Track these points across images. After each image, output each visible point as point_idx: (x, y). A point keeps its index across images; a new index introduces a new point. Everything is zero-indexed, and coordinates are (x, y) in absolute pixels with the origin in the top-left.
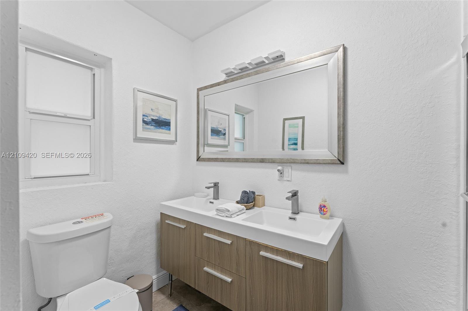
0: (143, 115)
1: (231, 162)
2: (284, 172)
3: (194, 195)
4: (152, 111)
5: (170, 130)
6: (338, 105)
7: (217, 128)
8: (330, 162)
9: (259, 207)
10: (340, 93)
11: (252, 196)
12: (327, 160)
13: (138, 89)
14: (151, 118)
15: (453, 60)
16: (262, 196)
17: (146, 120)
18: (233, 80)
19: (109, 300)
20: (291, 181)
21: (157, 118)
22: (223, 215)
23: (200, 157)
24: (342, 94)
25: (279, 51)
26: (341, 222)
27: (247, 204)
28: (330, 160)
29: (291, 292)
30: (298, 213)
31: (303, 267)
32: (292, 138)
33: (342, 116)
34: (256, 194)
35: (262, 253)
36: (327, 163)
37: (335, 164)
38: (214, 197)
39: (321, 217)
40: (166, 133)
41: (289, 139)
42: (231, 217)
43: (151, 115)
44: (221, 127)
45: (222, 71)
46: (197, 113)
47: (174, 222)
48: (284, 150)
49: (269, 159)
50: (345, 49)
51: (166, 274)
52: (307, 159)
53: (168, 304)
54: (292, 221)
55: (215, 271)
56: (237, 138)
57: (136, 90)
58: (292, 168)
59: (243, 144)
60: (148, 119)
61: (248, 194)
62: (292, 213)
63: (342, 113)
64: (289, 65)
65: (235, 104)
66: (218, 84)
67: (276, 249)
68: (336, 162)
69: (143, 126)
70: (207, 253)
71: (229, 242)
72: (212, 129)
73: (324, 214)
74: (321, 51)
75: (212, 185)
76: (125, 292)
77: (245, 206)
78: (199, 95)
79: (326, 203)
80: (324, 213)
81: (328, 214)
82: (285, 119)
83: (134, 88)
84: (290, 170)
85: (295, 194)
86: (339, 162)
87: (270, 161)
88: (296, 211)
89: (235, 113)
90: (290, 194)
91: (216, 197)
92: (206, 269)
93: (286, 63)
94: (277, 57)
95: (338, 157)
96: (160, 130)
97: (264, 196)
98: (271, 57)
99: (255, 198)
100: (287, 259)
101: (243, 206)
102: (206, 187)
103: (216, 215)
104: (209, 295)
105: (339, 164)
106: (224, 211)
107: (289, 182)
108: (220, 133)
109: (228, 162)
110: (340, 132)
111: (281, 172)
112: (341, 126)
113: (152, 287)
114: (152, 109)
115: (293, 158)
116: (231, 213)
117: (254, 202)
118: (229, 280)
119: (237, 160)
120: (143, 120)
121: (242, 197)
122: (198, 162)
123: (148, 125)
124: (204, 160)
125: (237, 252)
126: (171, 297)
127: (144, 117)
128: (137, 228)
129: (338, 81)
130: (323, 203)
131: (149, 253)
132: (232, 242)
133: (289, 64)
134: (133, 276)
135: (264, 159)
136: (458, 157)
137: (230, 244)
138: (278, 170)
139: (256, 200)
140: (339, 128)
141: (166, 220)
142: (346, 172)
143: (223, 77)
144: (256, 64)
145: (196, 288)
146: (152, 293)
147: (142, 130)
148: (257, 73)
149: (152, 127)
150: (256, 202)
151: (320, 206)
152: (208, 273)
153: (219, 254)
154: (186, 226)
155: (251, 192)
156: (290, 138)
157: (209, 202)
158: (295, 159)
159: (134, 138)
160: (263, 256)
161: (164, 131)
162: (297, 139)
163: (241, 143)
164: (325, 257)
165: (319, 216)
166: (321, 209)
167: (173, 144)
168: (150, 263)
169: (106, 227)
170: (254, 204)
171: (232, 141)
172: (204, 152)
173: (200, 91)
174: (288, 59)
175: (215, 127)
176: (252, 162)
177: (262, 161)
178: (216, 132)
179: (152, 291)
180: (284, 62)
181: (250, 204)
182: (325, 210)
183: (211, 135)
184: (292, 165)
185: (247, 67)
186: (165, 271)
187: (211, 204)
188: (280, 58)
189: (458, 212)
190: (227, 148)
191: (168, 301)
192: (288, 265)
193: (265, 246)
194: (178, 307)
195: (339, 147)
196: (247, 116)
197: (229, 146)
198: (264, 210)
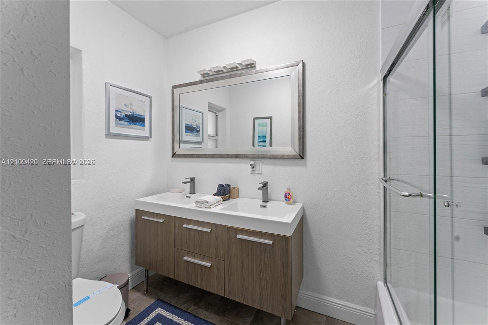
0: (116, 111)
1: (207, 158)
2: (256, 167)
3: (169, 191)
4: (126, 107)
5: (144, 126)
6: (299, 110)
7: (192, 125)
8: (293, 157)
9: (234, 198)
10: (301, 100)
11: (227, 189)
12: (291, 155)
13: (111, 84)
14: (125, 114)
15: (375, 82)
16: (236, 188)
17: (120, 116)
18: (208, 81)
19: (89, 297)
20: (262, 174)
21: (131, 114)
22: (203, 206)
23: (175, 153)
24: (301, 101)
25: (251, 59)
26: (302, 207)
27: (223, 196)
28: (293, 155)
29: (263, 266)
30: (268, 201)
31: (273, 243)
32: (262, 136)
33: (301, 119)
34: (231, 187)
35: (239, 236)
36: (290, 158)
37: (297, 158)
38: (190, 192)
39: (286, 203)
40: (140, 130)
41: (258, 137)
42: (210, 208)
43: (125, 111)
44: (195, 124)
45: (198, 72)
46: (172, 110)
47: (151, 217)
48: (254, 147)
49: (242, 155)
50: (304, 64)
51: (142, 271)
52: (275, 155)
53: (145, 300)
54: (263, 208)
55: (195, 259)
56: (211, 135)
57: (109, 85)
58: (262, 163)
59: (215, 141)
60: (121, 115)
61: (224, 187)
62: (263, 201)
63: (302, 117)
64: (259, 73)
65: (209, 102)
66: (194, 83)
67: (251, 231)
68: (298, 157)
69: (116, 121)
70: (186, 243)
71: (208, 230)
72: (186, 125)
73: (289, 201)
74: (286, 64)
75: (189, 180)
76: (105, 287)
77: (222, 198)
78: (174, 93)
79: (290, 191)
80: (289, 199)
81: (292, 201)
82: (255, 119)
83: (107, 82)
84: (261, 164)
85: (265, 185)
86: (300, 157)
87: (244, 157)
88: (266, 200)
89: (209, 110)
90: (261, 185)
91: (193, 191)
92: (186, 258)
93: (256, 71)
94: (249, 64)
95: (299, 152)
96: (134, 126)
97: (238, 188)
98: (243, 64)
99: (230, 190)
100: (260, 238)
101: (220, 198)
102: (183, 183)
103: (195, 207)
104: (189, 283)
105: (300, 158)
106: (204, 203)
107: (260, 175)
108: (194, 130)
109: (204, 158)
110: (301, 132)
111: (253, 166)
112: (301, 127)
113: (128, 284)
114: (125, 105)
115: (263, 154)
116: (210, 204)
117: (229, 194)
118: (209, 265)
119: (213, 156)
120: (116, 115)
121: (218, 190)
122: (173, 158)
123: (121, 121)
124: (180, 156)
125: (216, 239)
126: (147, 293)
127: (117, 113)
128: (109, 227)
129: (299, 90)
130: (288, 191)
131: (123, 252)
132: (211, 230)
133: (259, 71)
134: (106, 276)
135: (238, 155)
136: (379, 153)
137: (209, 231)
138: (251, 165)
139: (231, 192)
140: (299, 128)
141: (142, 216)
142: (305, 165)
143: (199, 78)
144: (231, 69)
145: (176, 279)
146: (128, 291)
147: (115, 126)
148: (231, 77)
149: (126, 123)
150: (231, 194)
151: (286, 194)
152: (188, 262)
153: (198, 243)
154: (165, 220)
155: (227, 185)
156: (260, 135)
157: (186, 197)
158: (265, 155)
159: (107, 134)
160: (239, 239)
161: (138, 127)
162: (266, 137)
163: (215, 139)
164: (289, 233)
165: (285, 202)
166: (286, 196)
167: (147, 140)
168: (123, 262)
169: (79, 226)
170: (230, 196)
171: (206, 137)
172: (179, 148)
173: (175, 88)
174: (258, 67)
175: (189, 124)
176: (227, 158)
177: (237, 156)
178: (190, 129)
179: (128, 288)
180: (255, 69)
181: (226, 196)
182: (289, 197)
183: (186, 132)
184: (262, 160)
185: (222, 71)
186: (142, 268)
187: (188, 199)
188: (251, 66)
189: (380, 193)
190: (201, 144)
191: (145, 298)
192: (260, 243)
193: (241, 230)
194: (155, 301)
195: (299, 145)
196: (219, 114)
197: (203, 142)
198: (238, 201)
